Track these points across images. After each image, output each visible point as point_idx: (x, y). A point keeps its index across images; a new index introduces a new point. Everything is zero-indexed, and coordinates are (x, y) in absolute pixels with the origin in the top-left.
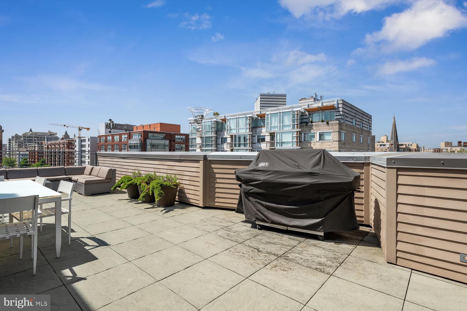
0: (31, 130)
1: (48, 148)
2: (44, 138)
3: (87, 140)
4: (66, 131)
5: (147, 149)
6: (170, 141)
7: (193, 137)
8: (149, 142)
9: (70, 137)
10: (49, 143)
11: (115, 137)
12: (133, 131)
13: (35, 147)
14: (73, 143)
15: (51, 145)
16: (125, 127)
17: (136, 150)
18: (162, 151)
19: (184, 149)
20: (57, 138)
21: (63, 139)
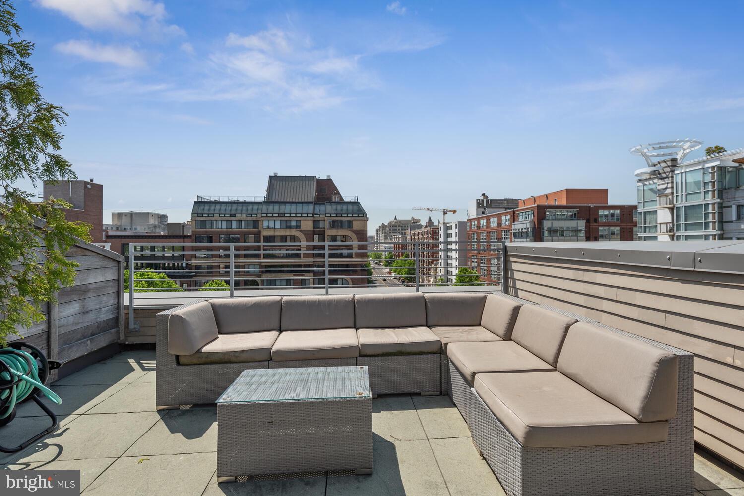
0: (396, 218)
1: (411, 239)
2: (408, 226)
3: (454, 227)
4: (430, 217)
5: (545, 238)
6: (588, 221)
7: (648, 208)
8: (546, 224)
9: (434, 224)
10: (413, 232)
11: (492, 220)
12: (518, 208)
13: (399, 237)
14: (438, 231)
15: (414, 236)
16: (505, 204)
17: (525, 240)
18: (571, 241)
19: (619, 237)
20: (420, 226)
21: (426, 227)
